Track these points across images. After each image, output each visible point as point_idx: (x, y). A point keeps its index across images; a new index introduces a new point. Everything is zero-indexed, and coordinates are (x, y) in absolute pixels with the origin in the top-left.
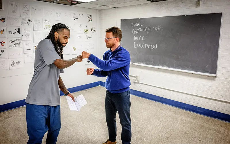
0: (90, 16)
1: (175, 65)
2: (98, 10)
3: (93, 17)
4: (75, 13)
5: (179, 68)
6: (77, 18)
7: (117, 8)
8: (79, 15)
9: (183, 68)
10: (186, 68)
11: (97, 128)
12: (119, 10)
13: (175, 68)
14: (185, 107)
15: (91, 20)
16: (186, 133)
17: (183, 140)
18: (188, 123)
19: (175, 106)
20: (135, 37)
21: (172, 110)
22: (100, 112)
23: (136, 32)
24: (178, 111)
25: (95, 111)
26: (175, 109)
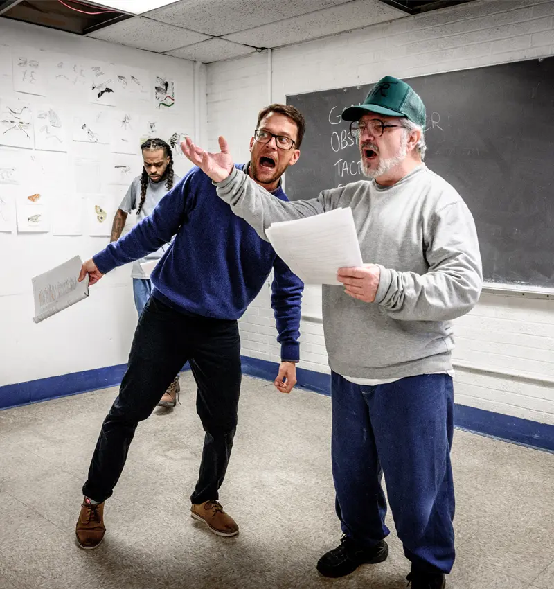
0: (166, 85)
1: (495, 268)
2: (199, 64)
3: (180, 89)
4: (99, 69)
5: (512, 281)
6: (109, 90)
7: (272, 50)
8: (120, 76)
9: (527, 278)
10: (541, 276)
11: (162, 515)
12: (280, 59)
13: (497, 280)
14: (536, 436)
15: (169, 101)
16: (531, 529)
17: (518, 556)
18: (542, 495)
19: (495, 435)
20: (342, 162)
21: (482, 448)
22: (190, 456)
23: (344, 144)
24: (506, 450)
25: (170, 454)
26: (495, 444)
